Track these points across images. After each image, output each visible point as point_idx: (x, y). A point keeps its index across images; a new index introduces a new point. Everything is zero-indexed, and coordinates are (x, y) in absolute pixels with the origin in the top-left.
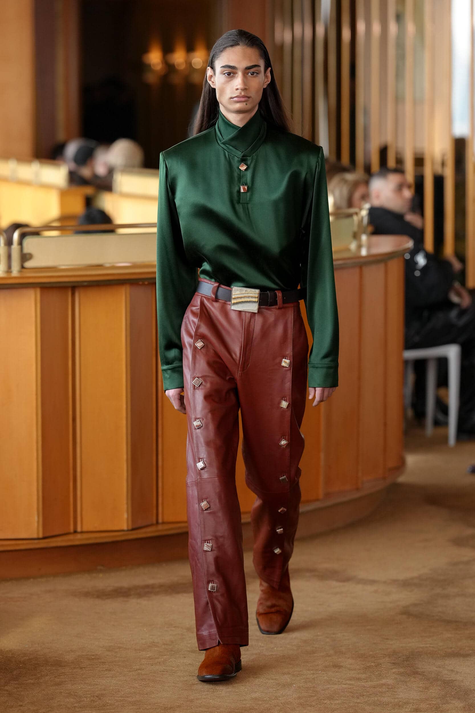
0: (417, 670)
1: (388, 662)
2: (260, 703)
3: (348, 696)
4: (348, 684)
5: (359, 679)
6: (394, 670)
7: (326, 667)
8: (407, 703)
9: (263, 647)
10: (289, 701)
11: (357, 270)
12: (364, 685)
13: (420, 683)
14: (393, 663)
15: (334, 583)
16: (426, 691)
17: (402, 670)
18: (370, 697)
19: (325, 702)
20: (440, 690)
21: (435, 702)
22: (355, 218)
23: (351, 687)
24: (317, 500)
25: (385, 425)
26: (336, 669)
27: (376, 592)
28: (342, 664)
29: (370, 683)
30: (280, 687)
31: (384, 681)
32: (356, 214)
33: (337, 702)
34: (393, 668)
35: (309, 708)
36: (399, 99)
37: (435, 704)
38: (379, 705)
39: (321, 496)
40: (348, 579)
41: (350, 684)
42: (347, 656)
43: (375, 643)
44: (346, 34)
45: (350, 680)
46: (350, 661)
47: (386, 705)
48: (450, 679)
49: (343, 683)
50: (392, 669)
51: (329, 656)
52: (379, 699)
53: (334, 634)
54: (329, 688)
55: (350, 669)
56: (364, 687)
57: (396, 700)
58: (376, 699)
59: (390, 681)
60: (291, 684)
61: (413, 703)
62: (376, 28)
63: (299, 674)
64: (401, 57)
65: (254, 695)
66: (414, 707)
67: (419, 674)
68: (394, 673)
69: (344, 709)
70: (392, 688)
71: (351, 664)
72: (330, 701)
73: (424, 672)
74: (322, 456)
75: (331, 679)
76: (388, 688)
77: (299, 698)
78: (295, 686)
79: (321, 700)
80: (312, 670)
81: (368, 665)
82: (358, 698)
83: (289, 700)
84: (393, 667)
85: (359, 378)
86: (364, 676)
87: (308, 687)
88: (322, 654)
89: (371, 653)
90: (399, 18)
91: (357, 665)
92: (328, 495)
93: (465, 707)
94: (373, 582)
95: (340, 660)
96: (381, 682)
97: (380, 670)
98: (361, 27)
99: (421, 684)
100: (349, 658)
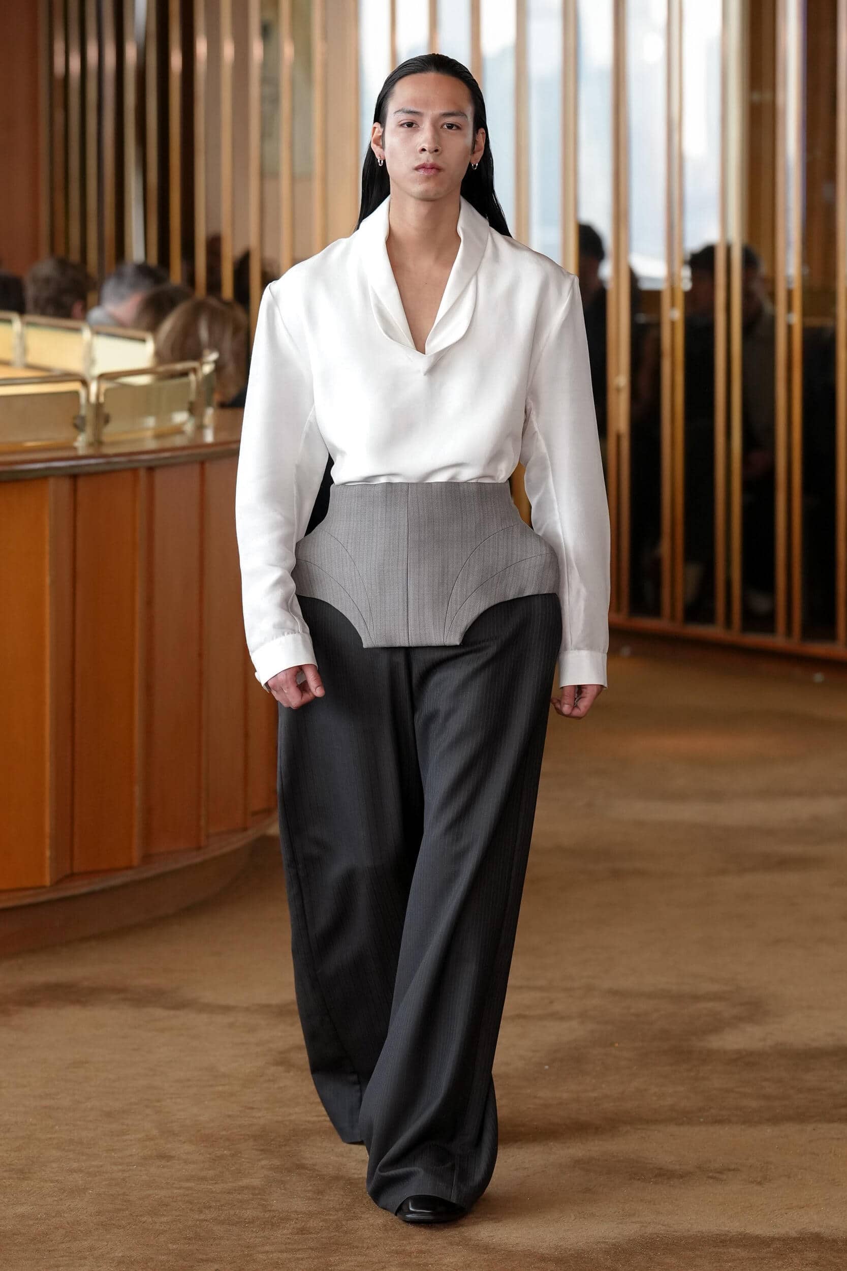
0: (304, 1161)
1: (253, 1149)
2: (31, 1222)
3: (183, 1209)
4: (184, 1188)
5: (204, 1179)
6: (263, 1162)
7: (145, 1158)
8: (287, 1219)
9: (35, 1125)
10: (81, 1219)
11: (196, 468)
12: (211, 1189)
13: (309, 1184)
14: (262, 1150)
15: (159, 1012)
16: (318, 1197)
17: (276, 1162)
18: (222, 1210)
19: (144, 1219)
20: (343, 1196)
21: (335, 1217)
22: (192, 377)
23: (190, 1192)
24: (129, 868)
25: (246, 735)
26: (163, 1162)
27: (231, 1025)
28: (173, 1153)
29: (219, 1187)
30: (65, 1194)
31: (245, 1182)
32: (195, 370)
33: (164, 1219)
34: (262, 1159)
35: (116, 1230)
36: (267, 174)
37: (335, 1221)
38: (238, 1223)
39: (136, 862)
40: (182, 1005)
41: (188, 1189)
42: (181, 1138)
43: (229, 1116)
44: (176, 61)
45: (188, 1180)
46: (188, 1147)
47: (249, 1223)
48: (360, 1176)
49: (174, 1186)
50: (259, 1160)
51: (152, 1139)
52: (237, 1213)
53: (158, 1101)
54: (150, 1195)
55: (186, 1162)
56: (212, 1192)
57: (267, 1215)
58: (232, 1212)
59: (256, 1182)
60: (85, 1190)
61: (297, 1219)
62: (228, 50)
63: (98, 1172)
64: (271, 100)
65: (20, 1210)
66: (298, 1226)
67: (307, 1169)
68: (263, 1167)
69: (177, 1231)
70: (259, 1194)
71: (188, 1153)
72: (152, 1217)
73: (314, 1165)
74: (137, 790)
75: (154, 1180)
76: (253, 1194)
77: (99, 1213)
78: (91, 1192)
79: (137, 1216)
80: (121, 1164)
81: (219, 1153)
82: (201, 1212)
83: (81, 1217)
84: (261, 1157)
85: (200, 655)
86: (211, 1173)
87: (115, 1194)
88: (139, 1136)
89: (224, 1133)
90: (267, 31)
91: (200, 1154)
92: (147, 858)
93: (385, 1226)
94: (226, 1009)
95: (169, 1146)
96: (240, 1183)
97: (239, 1161)
98: (201, 48)
99: (311, 1185)
100: (184, 1142)
